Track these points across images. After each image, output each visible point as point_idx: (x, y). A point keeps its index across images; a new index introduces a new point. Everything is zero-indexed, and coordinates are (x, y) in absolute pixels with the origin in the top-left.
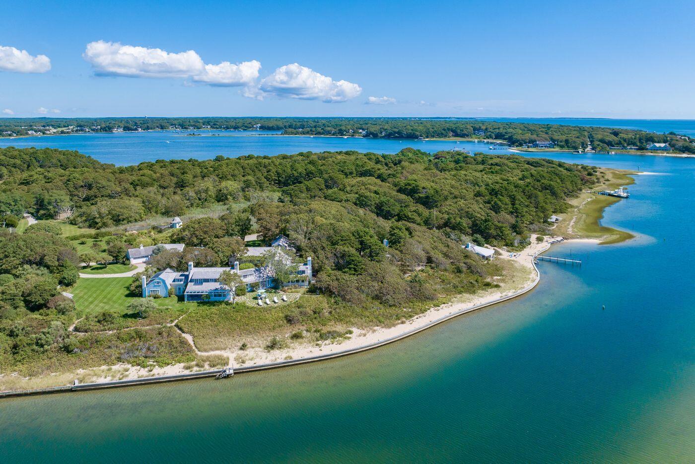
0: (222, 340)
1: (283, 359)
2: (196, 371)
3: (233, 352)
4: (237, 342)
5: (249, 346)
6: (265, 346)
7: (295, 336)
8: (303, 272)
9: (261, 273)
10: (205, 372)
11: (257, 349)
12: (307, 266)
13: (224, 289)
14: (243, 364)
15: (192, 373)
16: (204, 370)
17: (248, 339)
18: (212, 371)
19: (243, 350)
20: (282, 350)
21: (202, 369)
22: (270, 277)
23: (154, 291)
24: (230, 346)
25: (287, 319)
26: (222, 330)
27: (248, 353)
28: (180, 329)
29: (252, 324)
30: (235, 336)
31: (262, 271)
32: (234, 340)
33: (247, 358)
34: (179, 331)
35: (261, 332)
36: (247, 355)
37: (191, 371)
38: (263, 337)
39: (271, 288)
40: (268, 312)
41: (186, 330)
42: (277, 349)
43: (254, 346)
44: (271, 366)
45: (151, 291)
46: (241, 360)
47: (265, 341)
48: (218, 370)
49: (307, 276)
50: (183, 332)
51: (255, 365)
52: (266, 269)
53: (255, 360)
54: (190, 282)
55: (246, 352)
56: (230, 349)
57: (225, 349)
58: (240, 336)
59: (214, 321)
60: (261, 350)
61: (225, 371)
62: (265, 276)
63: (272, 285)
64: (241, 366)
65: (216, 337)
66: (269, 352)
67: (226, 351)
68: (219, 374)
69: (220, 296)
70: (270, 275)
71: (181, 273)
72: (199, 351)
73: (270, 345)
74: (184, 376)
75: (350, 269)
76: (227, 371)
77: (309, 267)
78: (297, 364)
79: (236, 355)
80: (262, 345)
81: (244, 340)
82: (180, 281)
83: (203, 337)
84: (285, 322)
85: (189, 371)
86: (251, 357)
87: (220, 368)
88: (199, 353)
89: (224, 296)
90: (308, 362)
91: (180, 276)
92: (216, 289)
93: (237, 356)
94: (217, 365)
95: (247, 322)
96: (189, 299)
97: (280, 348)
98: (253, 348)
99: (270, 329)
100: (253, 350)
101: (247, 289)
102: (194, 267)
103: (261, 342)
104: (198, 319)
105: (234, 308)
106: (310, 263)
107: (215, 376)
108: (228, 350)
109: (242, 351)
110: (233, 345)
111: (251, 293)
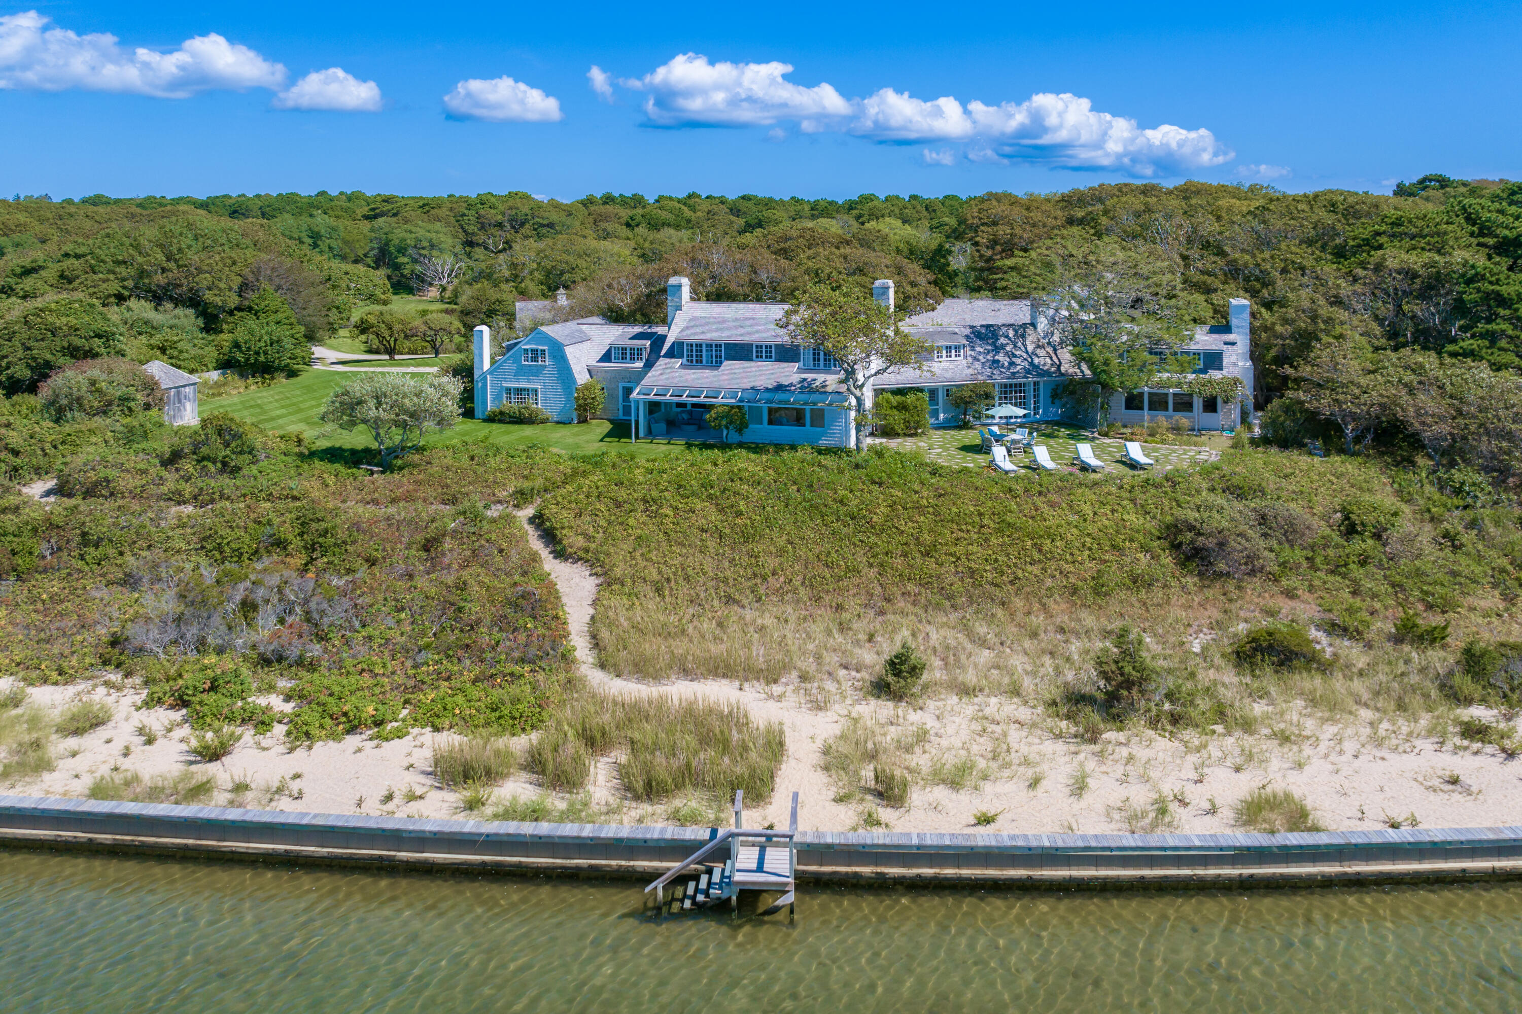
0: (768, 621)
1: (1226, 814)
2: (508, 814)
3: (819, 706)
4: (857, 643)
5: (935, 672)
6: (1056, 693)
7: (1270, 649)
8: (1213, 360)
9: (997, 349)
10: (569, 829)
11: (994, 705)
12: (1231, 337)
13: (821, 391)
14: (885, 814)
15: (469, 824)
16: (571, 814)
17: (934, 636)
18: (625, 832)
19: (897, 696)
20: (1191, 736)
21: (557, 802)
22: (1047, 373)
23: (519, 391)
24: (809, 665)
25: (1176, 547)
26: (772, 563)
27: (931, 723)
28: (550, 536)
29: (959, 550)
30: (853, 604)
31: (1002, 340)
32: (843, 628)
33: (921, 760)
34: (536, 544)
35: (1019, 603)
36: (922, 736)
37: (471, 805)
38: (1034, 635)
39: (1047, 422)
40: (1053, 497)
41: (573, 540)
42: (1154, 723)
43: (970, 677)
44: (1125, 861)
45: (509, 390)
46: (867, 773)
47: (1047, 660)
48: (672, 831)
49: (1236, 381)
50: (560, 554)
51: (984, 837)
52: (1023, 337)
53: (988, 787)
54: (666, 356)
55: (914, 717)
56: (804, 678)
57: (770, 675)
58: (882, 613)
59: (739, 514)
60: (1024, 714)
61: (724, 853)
62: (1021, 365)
63: (1057, 411)
64: (871, 821)
65: (730, 600)
66: (1092, 736)
67: (777, 689)
68: (674, 866)
69: (798, 418)
70: (1043, 360)
71: (638, 329)
72: (602, 666)
73: (1087, 690)
74: (396, 838)
75: (1493, 338)
76: (746, 857)
77: (1240, 339)
78: (1358, 883)
79: (837, 730)
80: (1027, 683)
81: (905, 633)
82: (633, 359)
83: (659, 590)
84: (1167, 559)
85: (454, 797)
86: (950, 760)
87: (693, 818)
88: (597, 679)
89: (819, 418)
90: (1463, 880)
91: (632, 338)
92: (780, 388)
93: (843, 737)
94: (679, 786)
95: (927, 538)
96: (655, 427)
97: (1175, 720)
98: (966, 691)
99: (1075, 591)
100: (969, 708)
101: (935, 414)
102: (696, 297)
103: (1018, 662)
104: (655, 494)
105: (857, 466)
106: (1241, 323)
107: (648, 877)
108: (788, 684)
109: (884, 708)
110: (831, 659)
111: (953, 432)
